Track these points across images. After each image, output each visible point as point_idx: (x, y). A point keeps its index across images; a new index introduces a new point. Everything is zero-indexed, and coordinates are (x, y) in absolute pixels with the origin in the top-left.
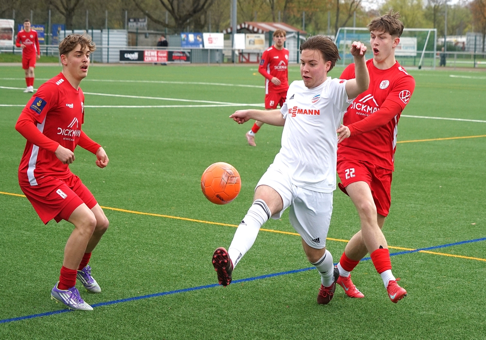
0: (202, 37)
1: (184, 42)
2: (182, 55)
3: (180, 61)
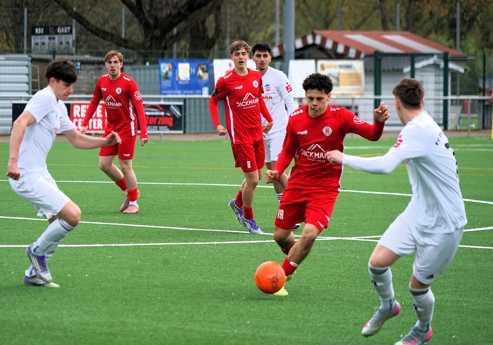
0: (210, 69)
1: (166, 83)
2: (162, 113)
3: (158, 129)
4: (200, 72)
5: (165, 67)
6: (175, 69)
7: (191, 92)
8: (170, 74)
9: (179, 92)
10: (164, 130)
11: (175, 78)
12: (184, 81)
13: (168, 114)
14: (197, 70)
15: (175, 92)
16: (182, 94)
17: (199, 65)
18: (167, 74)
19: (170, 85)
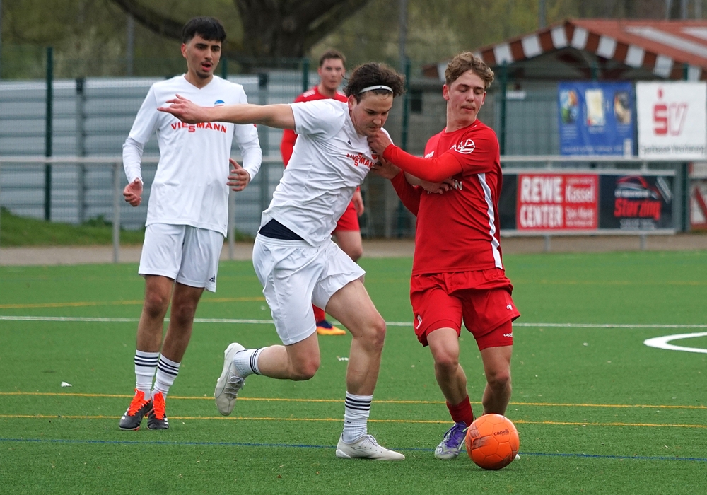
0: (631, 104)
1: (570, 131)
2: (646, 194)
3: (640, 227)
4: (619, 109)
5: (567, 98)
6: (581, 101)
7: (608, 149)
8: (575, 112)
9: (590, 149)
10: (650, 229)
11: (583, 121)
12: (596, 126)
13: (654, 196)
14: (613, 105)
15: (583, 149)
16: (596, 152)
17: (617, 94)
18: (570, 112)
19: (575, 135)
